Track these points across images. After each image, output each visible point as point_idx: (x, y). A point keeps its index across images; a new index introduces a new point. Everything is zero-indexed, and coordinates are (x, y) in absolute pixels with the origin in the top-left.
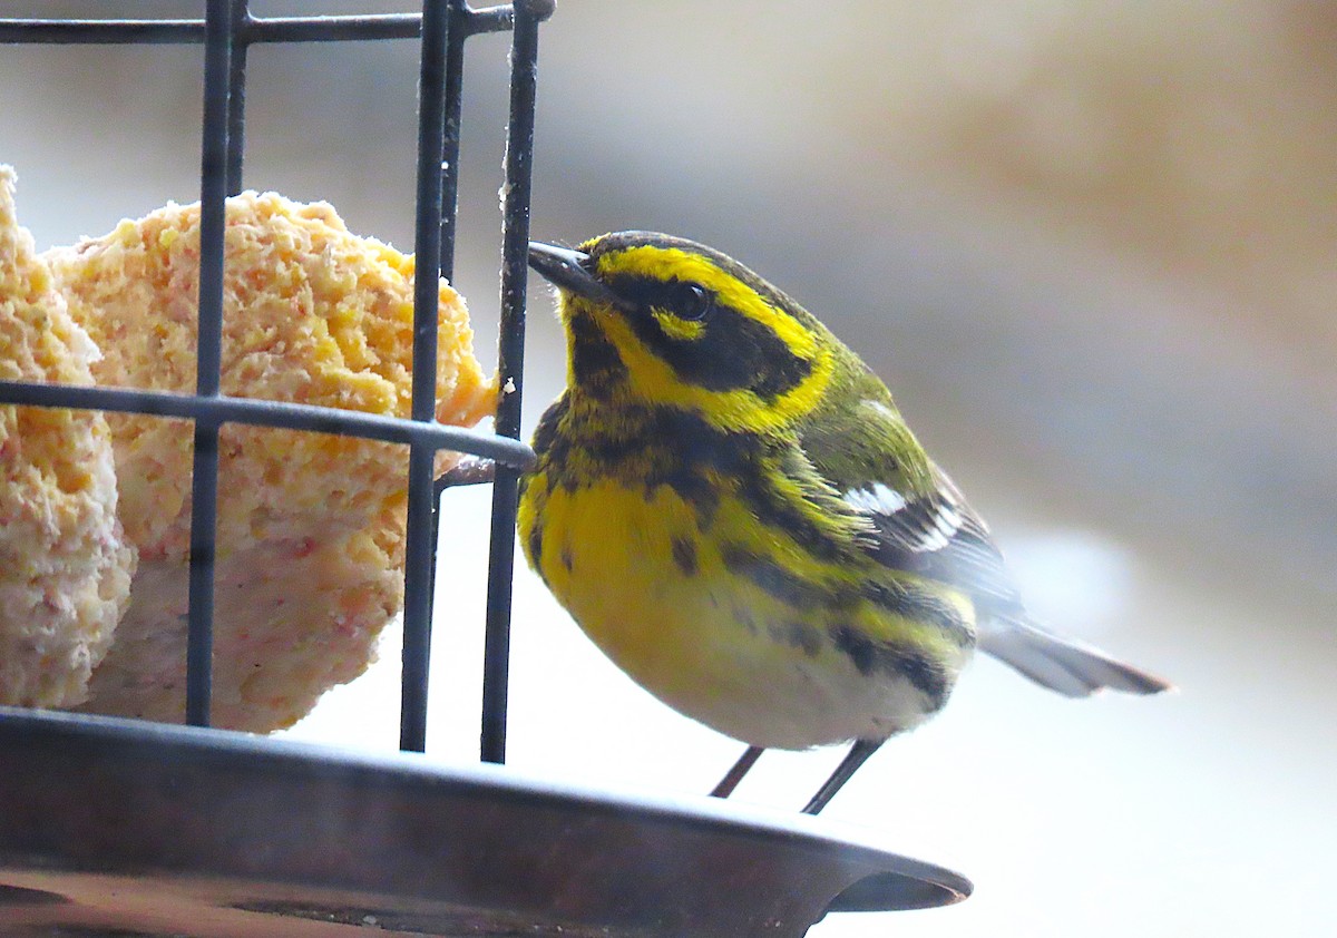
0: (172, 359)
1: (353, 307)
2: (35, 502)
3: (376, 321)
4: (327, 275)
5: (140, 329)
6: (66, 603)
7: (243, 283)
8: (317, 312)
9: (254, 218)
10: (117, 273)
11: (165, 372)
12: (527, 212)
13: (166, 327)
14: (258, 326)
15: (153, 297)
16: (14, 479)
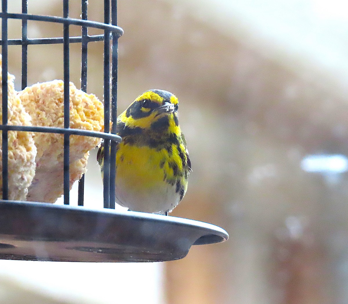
0: (42, 120)
1: (81, 107)
2: (22, 154)
3: (86, 110)
4: (75, 99)
5: (34, 113)
6: (25, 177)
7: (57, 101)
8: (74, 108)
9: (58, 87)
10: (27, 100)
11: (40, 123)
12: (117, 84)
13: (39, 112)
14: (61, 111)
15: (36, 105)
16: (17, 149)
